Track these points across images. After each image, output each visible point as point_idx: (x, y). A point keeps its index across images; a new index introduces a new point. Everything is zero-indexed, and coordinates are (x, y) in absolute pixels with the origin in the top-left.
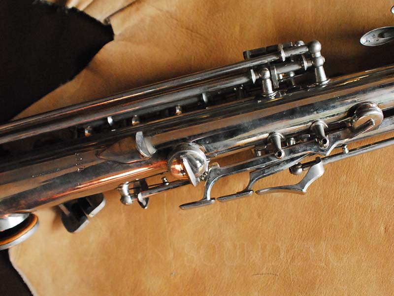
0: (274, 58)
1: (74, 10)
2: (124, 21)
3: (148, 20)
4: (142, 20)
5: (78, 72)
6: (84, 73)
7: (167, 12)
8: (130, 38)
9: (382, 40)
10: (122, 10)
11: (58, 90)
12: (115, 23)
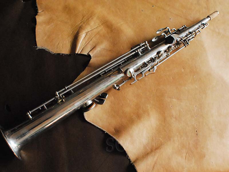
0: (139, 46)
1: (77, 54)
2: (93, 53)
3: (98, 51)
4: (97, 52)
5: (85, 68)
6: (87, 68)
7: (103, 48)
8: (95, 56)
9: (156, 40)
10: (91, 50)
11: (81, 74)
12: (90, 54)
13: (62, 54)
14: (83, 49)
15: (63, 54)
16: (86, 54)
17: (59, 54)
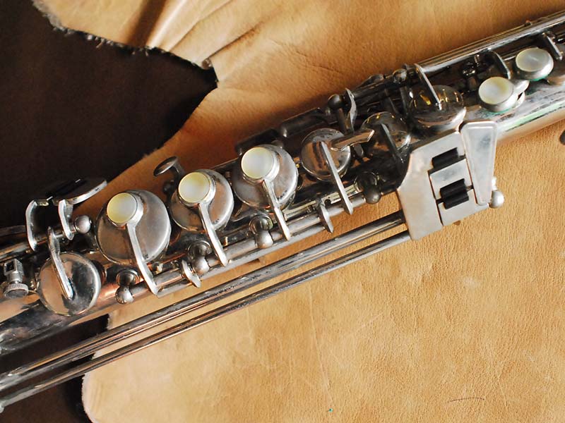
1: (157, 51)
4: (257, 59)
7: (292, 45)
8: (240, 84)
10: (227, 47)
11: (141, 163)
12: (218, 66)
13: (94, 37)
14: (193, 29)
15: (96, 40)
16: (197, 59)
17: (81, 35)
